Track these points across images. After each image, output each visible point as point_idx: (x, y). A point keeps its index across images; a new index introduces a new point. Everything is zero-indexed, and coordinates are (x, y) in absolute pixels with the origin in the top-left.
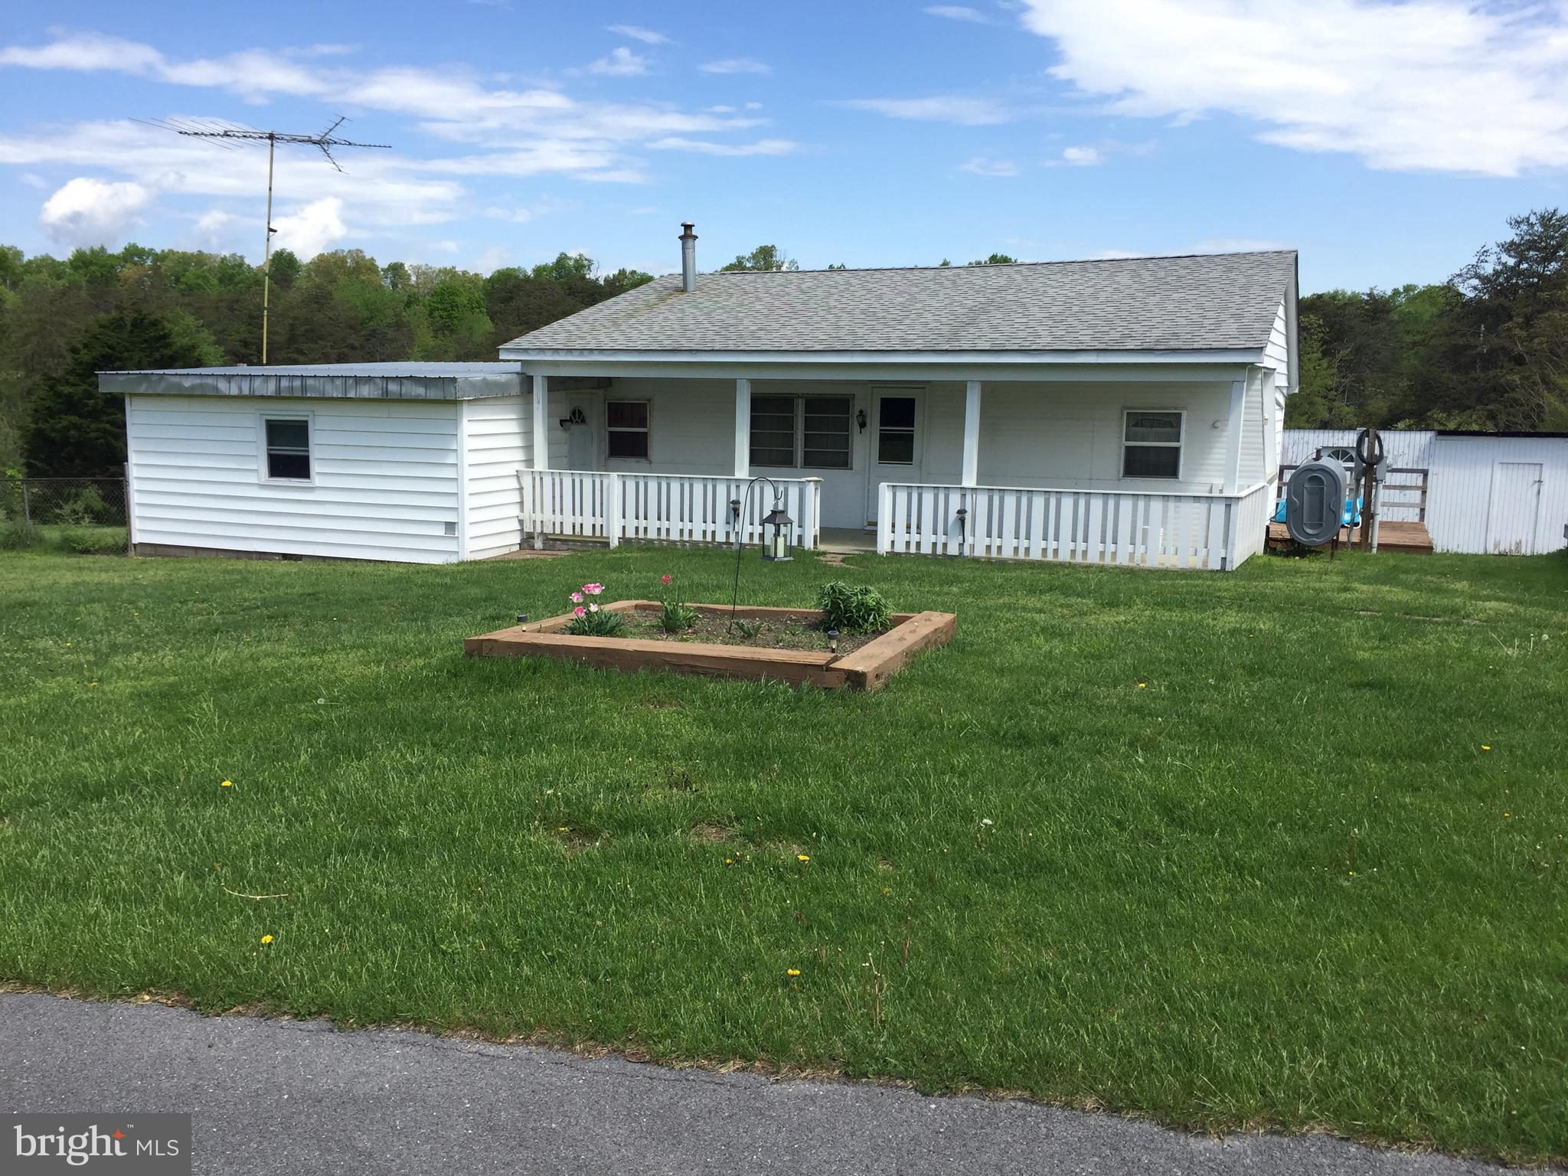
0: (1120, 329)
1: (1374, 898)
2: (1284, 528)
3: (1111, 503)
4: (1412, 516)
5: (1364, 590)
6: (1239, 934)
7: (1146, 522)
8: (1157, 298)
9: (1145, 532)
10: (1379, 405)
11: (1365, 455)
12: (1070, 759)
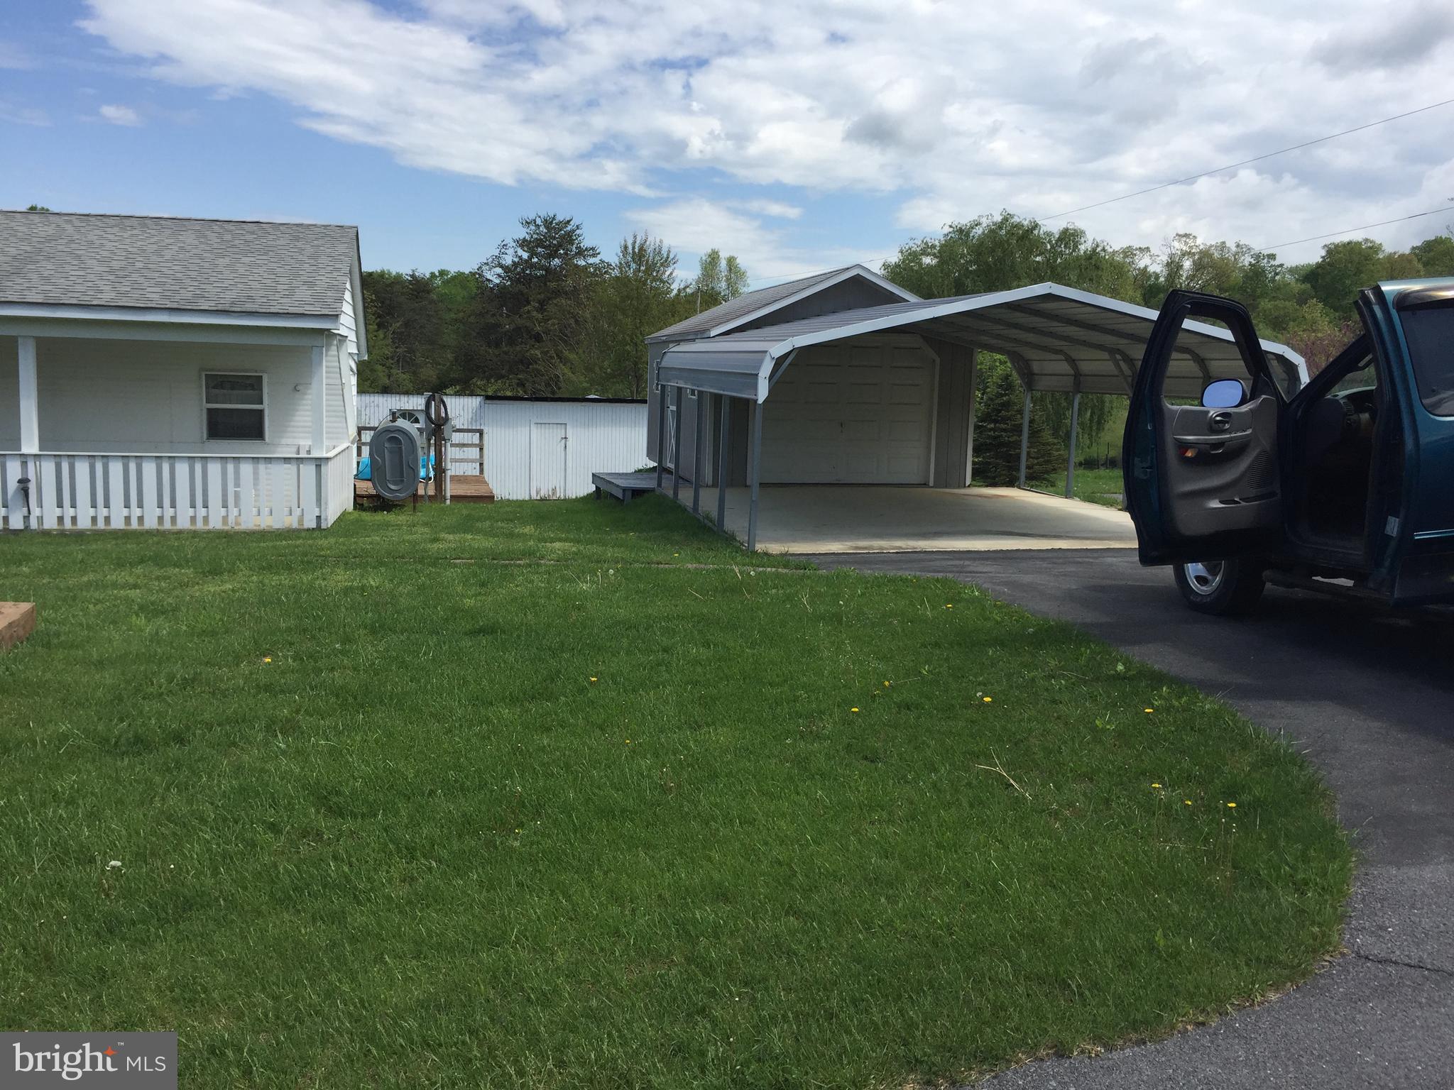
0: (191, 289)
1: (544, 852)
2: (369, 484)
3: (198, 467)
4: (472, 470)
5: (451, 540)
6: (429, 931)
7: (237, 484)
8: (227, 260)
9: (237, 495)
10: (429, 373)
11: (433, 417)
12: (201, 759)
